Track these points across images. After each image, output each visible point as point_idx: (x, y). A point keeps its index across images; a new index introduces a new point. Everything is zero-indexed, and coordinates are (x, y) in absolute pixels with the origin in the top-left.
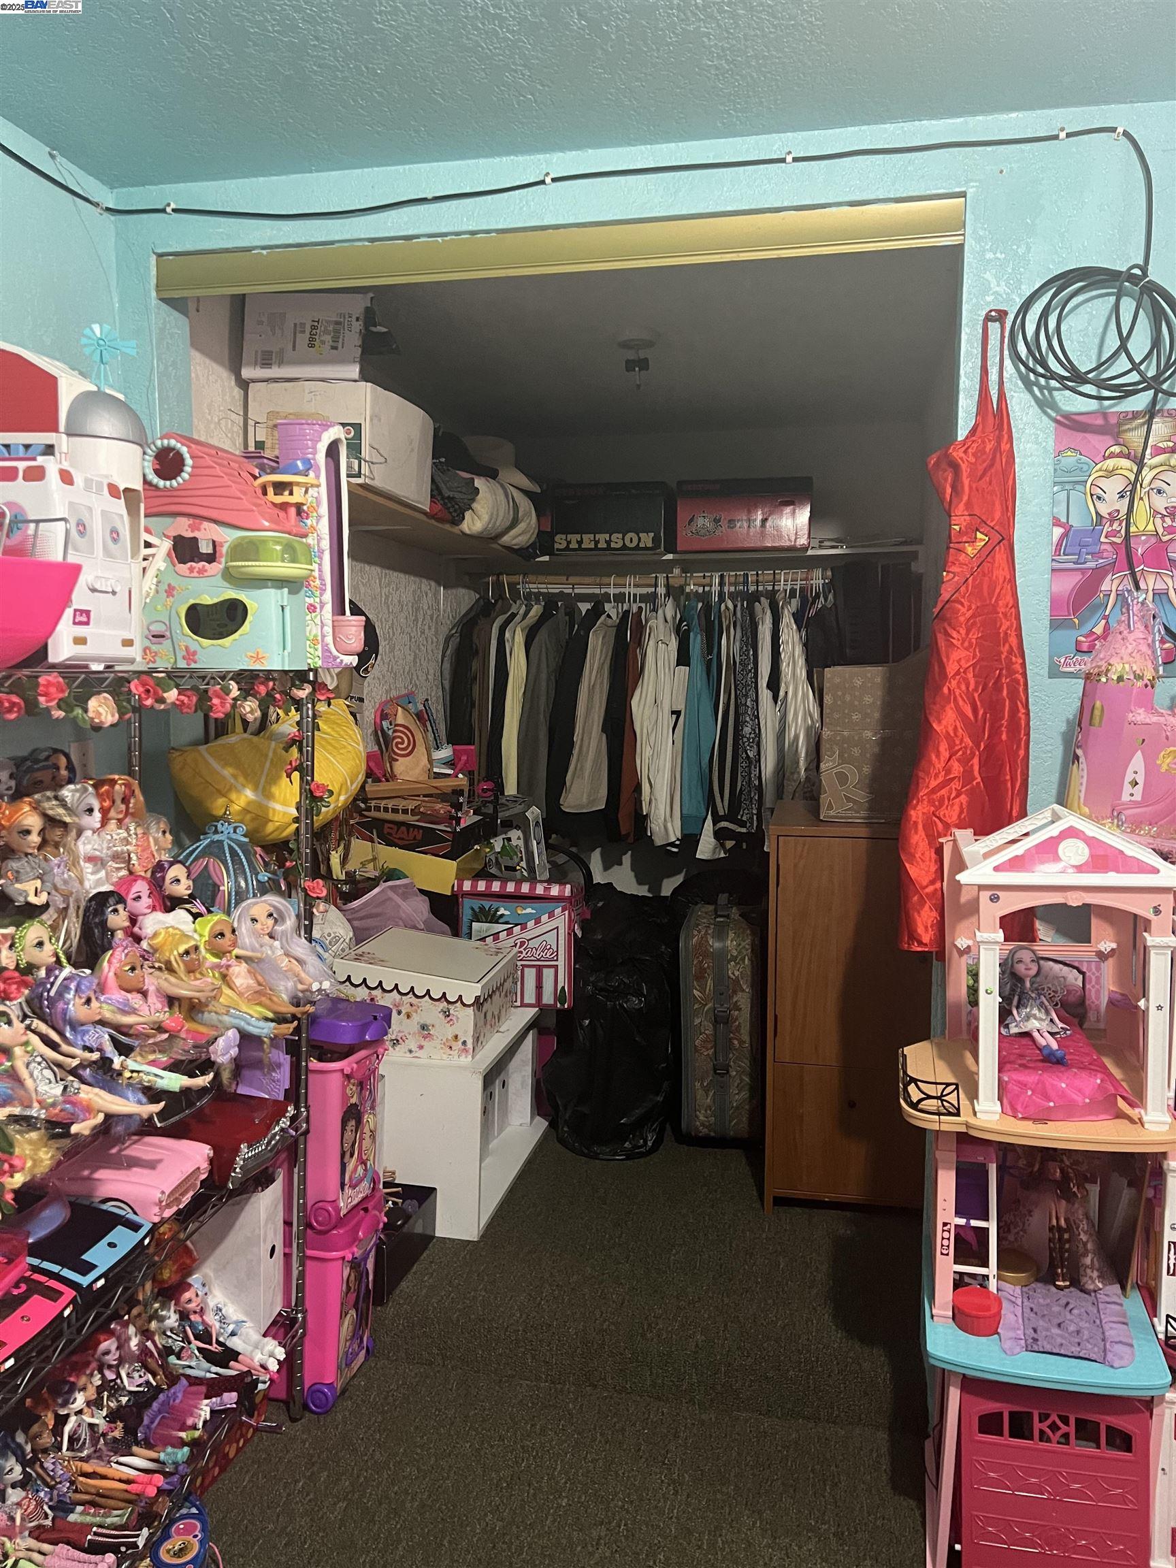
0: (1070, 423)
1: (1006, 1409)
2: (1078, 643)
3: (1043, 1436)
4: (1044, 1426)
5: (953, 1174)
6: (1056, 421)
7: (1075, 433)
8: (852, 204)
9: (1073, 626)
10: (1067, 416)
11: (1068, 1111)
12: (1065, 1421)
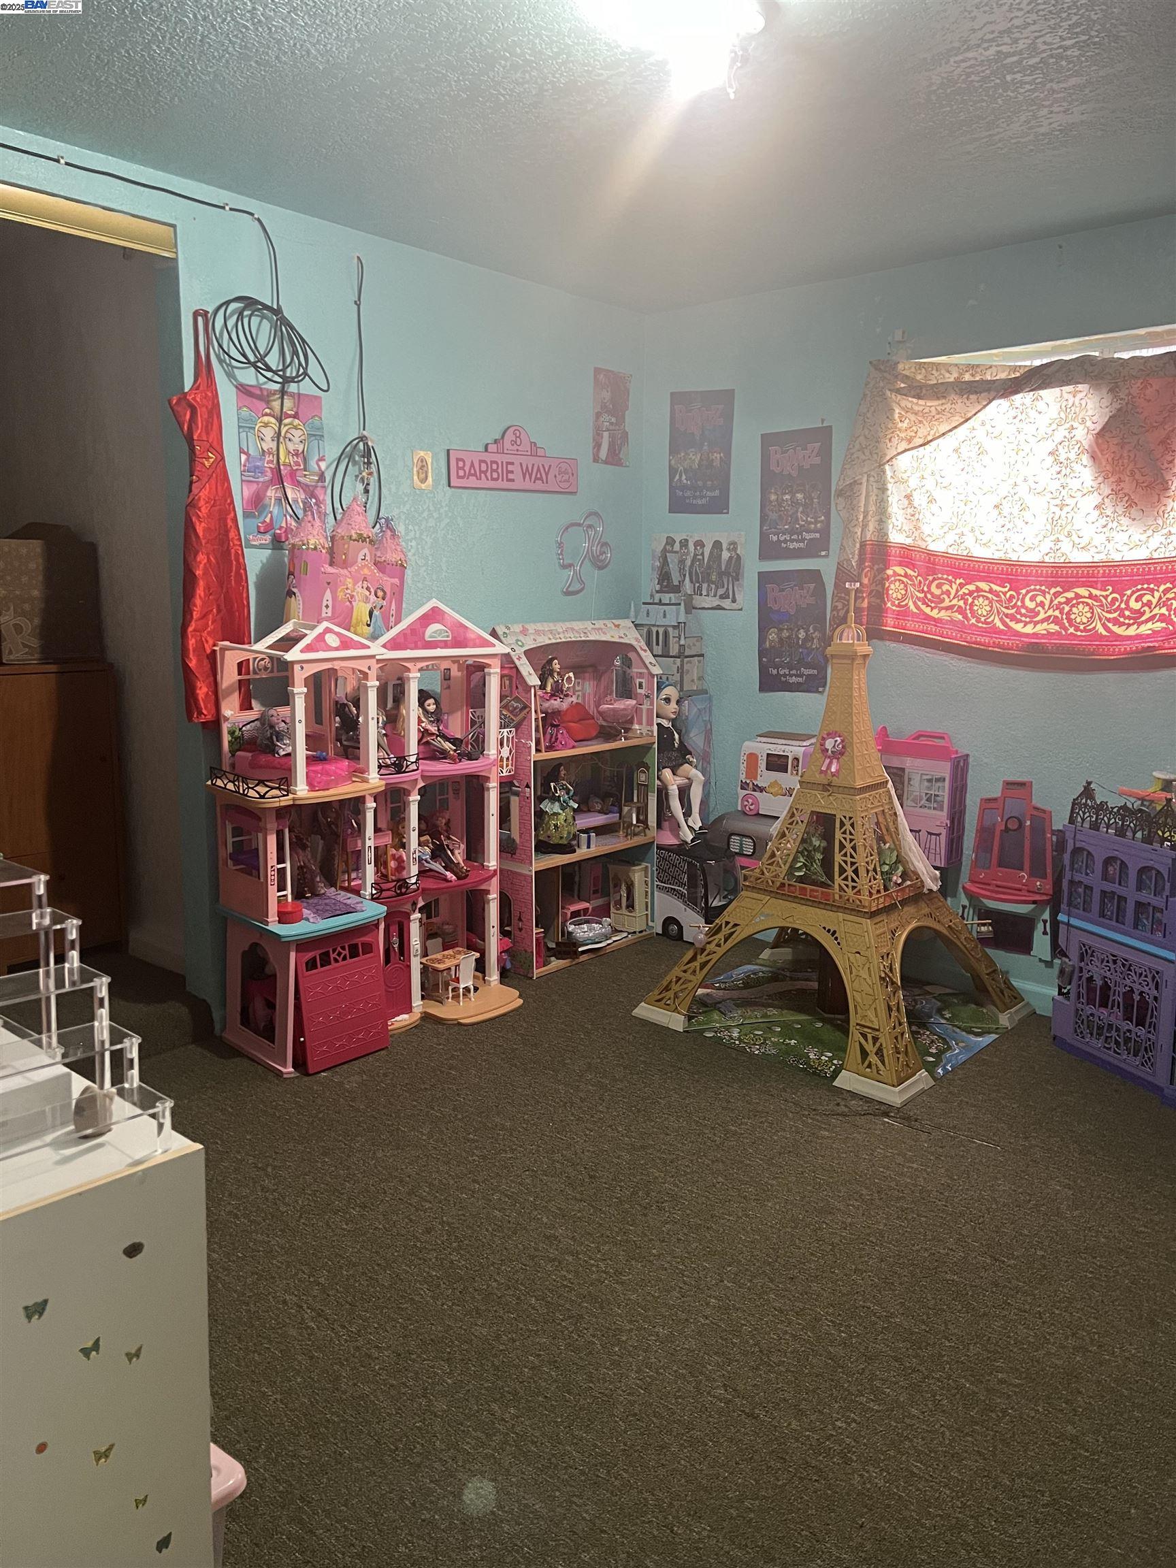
0: (243, 390)
1: (316, 953)
2: (258, 527)
3: (336, 961)
4: (335, 955)
5: (275, 836)
6: (236, 387)
7: (245, 396)
8: (104, 208)
9: (254, 517)
10: (241, 385)
11: (337, 783)
12: (343, 948)
